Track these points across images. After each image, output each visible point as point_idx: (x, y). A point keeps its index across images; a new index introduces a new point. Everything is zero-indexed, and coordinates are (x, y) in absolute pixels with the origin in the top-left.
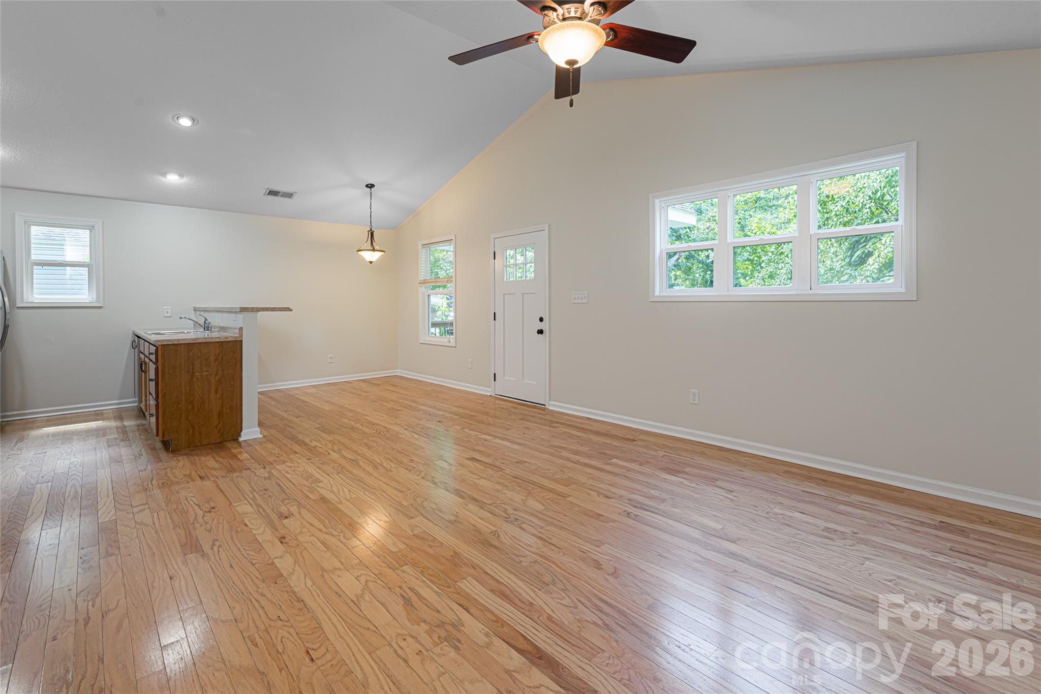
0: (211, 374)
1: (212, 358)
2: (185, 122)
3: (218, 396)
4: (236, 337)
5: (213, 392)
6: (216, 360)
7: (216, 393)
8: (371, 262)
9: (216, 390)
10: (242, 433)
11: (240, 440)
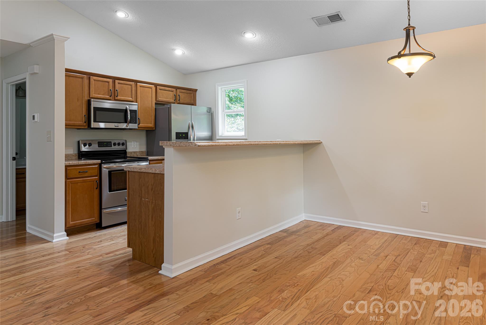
0: (149, 202)
3: (153, 223)
5: (150, 220)
6: (152, 189)
7: (152, 220)
8: (410, 75)
9: (152, 217)
10: (163, 265)
11: (160, 272)
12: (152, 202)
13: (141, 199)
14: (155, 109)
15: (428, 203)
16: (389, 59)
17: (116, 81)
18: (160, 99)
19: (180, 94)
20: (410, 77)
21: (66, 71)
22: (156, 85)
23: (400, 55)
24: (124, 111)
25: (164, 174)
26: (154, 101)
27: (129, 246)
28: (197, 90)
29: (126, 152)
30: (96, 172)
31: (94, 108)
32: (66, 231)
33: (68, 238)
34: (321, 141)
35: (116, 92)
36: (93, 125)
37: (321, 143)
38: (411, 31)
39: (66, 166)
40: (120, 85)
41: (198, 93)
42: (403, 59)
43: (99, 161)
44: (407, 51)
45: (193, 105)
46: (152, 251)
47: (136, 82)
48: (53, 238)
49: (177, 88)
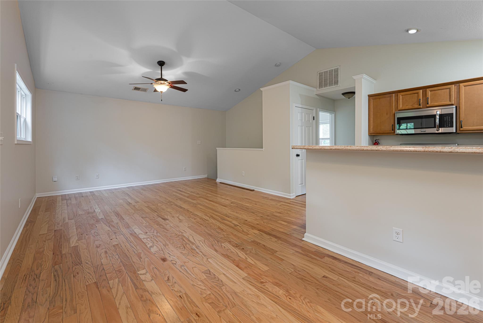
17: (428, 89)
24: (434, 116)
31: (398, 118)
35: (428, 99)
36: (397, 132)
40: (433, 92)
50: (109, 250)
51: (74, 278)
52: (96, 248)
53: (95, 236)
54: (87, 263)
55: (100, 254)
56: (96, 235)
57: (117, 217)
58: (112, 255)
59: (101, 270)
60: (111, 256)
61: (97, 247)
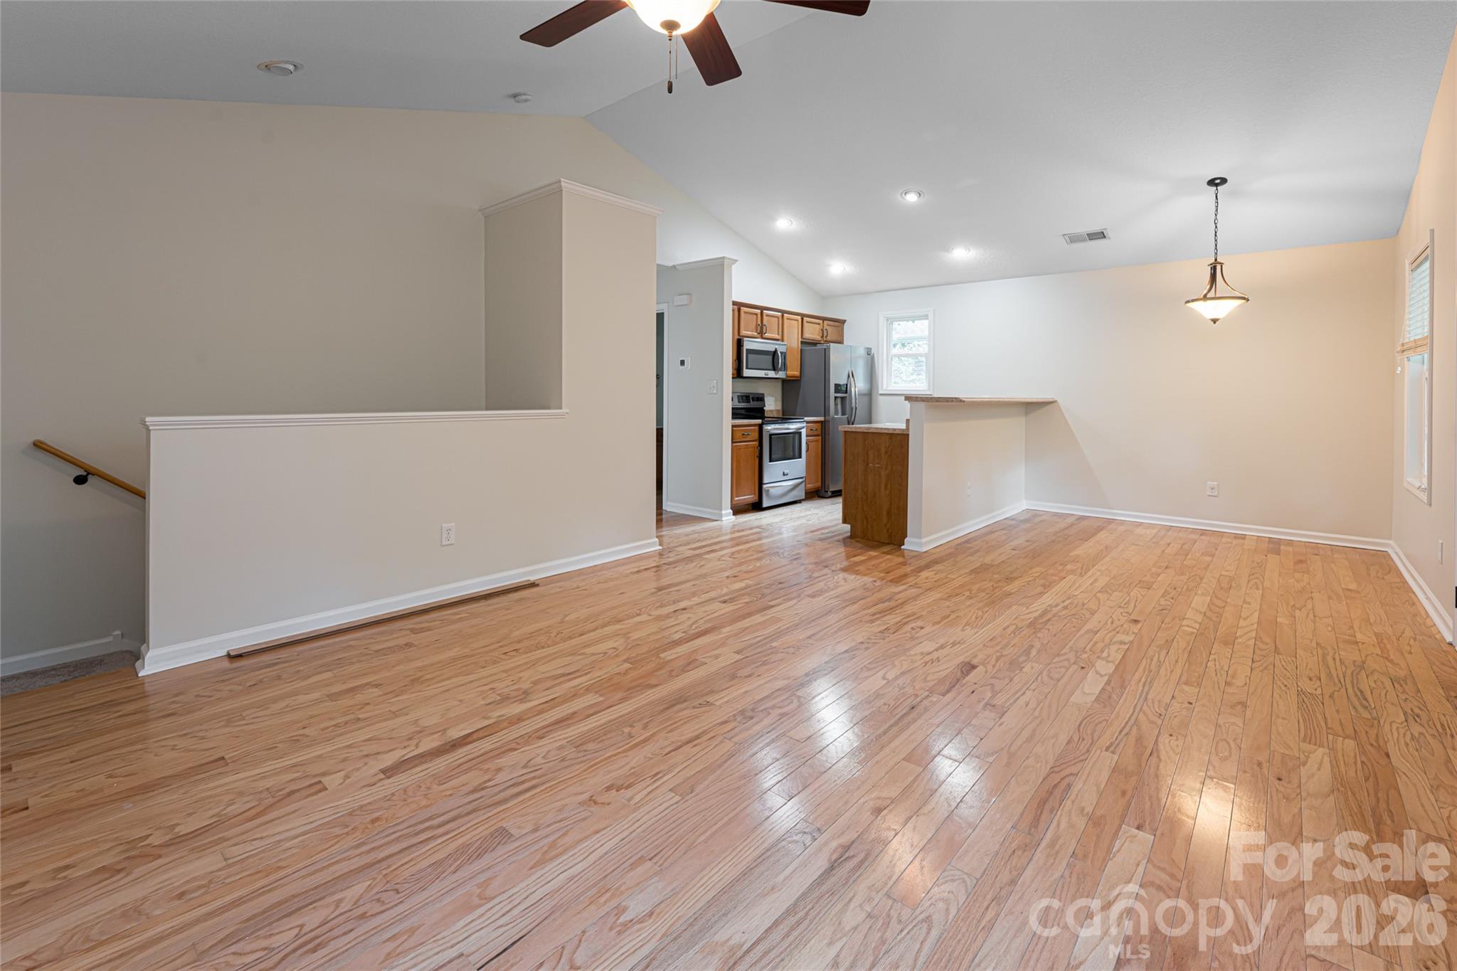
0: (881, 468)
1: (883, 450)
2: (912, 198)
3: (887, 492)
4: (903, 430)
5: (883, 489)
6: (886, 452)
7: (886, 489)
8: (1215, 321)
9: (886, 485)
10: (906, 540)
11: (903, 547)
12: (886, 468)
13: (868, 464)
14: (801, 350)
15: (1218, 485)
16: (1188, 302)
17: (785, 315)
18: (807, 335)
19: (827, 328)
20: (1215, 323)
21: (733, 304)
22: (803, 316)
23: (1205, 298)
24: (772, 354)
25: (908, 435)
26: (800, 340)
27: (845, 521)
28: (845, 321)
29: (764, 410)
30: (756, 435)
31: (747, 350)
32: (731, 509)
33: (734, 517)
34: (1056, 399)
35: (764, 327)
36: (747, 373)
37: (1056, 401)
38: (1218, 267)
39: (733, 426)
40: (768, 317)
41: (846, 324)
42: (1209, 302)
43: (759, 421)
44: (1211, 294)
45: (840, 343)
46: (885, 526)
47: (762, 309)
48: (721, 515)
49: (824, 319)
50: (1218, 683)
51: (1318, 675)
52: (1248, 703)
53: (1232, 744)
54: (1286, 686)
55: (1246, 688)
56: (1228, 743)
57: (1069, 786)
58: (1220, 672)
59: (1260, 663)
60: (1222, 672)
61: (1243, 705)
